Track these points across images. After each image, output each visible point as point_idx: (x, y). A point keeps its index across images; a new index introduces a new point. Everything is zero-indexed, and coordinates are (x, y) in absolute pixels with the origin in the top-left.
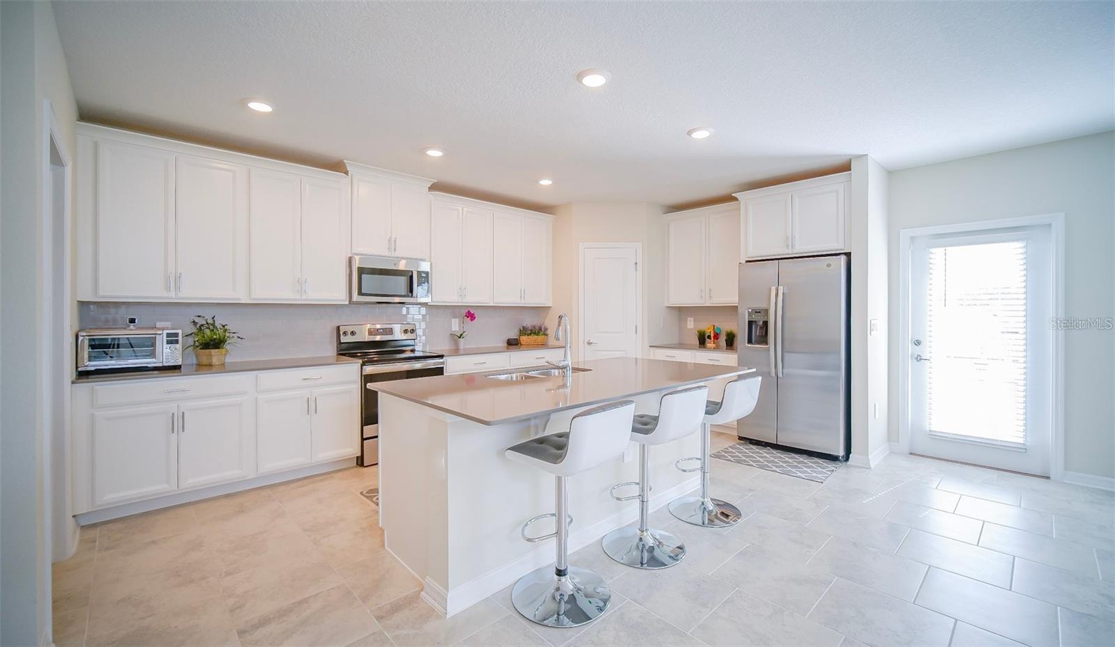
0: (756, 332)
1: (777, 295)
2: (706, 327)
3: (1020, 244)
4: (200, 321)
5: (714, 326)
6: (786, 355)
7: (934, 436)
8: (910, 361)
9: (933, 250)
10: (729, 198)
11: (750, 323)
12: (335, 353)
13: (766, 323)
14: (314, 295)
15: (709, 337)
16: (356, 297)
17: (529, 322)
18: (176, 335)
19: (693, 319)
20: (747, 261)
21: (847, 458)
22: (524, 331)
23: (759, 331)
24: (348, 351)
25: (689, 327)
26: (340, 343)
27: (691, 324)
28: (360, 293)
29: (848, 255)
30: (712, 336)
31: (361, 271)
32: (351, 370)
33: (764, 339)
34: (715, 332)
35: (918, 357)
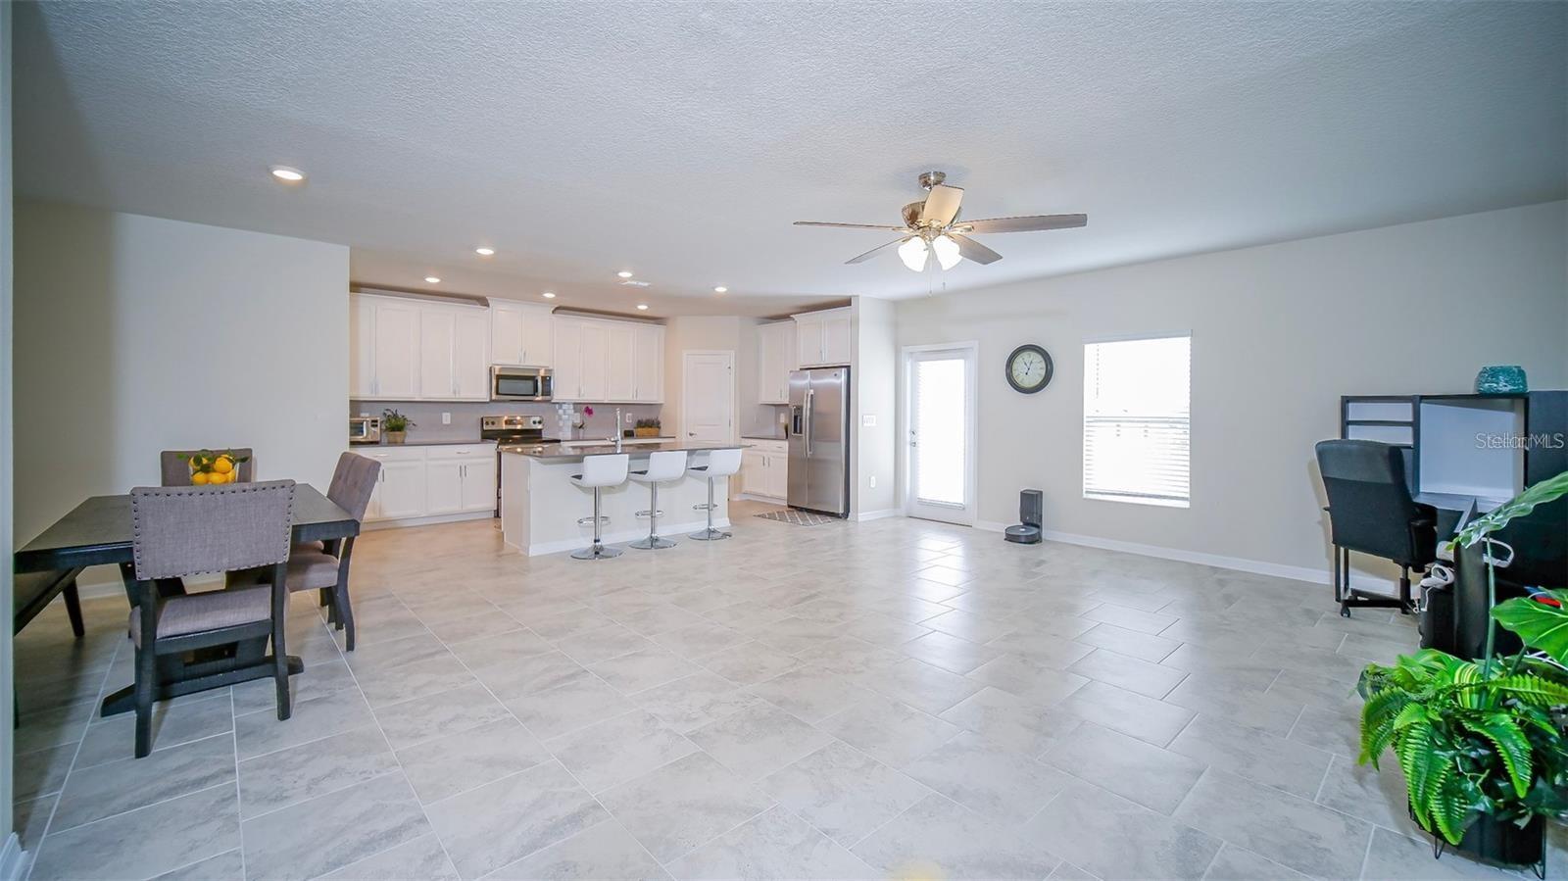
0: (799, 424)
1: (808, 396)
3: (962, 361)
4: (389, 413)
6: (814, 444)
7: (922, 502)
8: (908, 446)
9: (921, 363)
10: (786, 317)
11: (795, 418)
12: (480, 438)
13: (801, 417)
14: (466, 395)
16: (494, 397)
17: (644, 417)
18: (376, 421)
19: (783, 415)
21: (846, 515)
22: (641, 424)
24: (487, 436)
26: (483, 431)
27: (782, 419)
28: (497, 393)
29: (848, 367)
31: (499, 377)
32: (491, 447)
33: (801, 430)
35: (914, 444)
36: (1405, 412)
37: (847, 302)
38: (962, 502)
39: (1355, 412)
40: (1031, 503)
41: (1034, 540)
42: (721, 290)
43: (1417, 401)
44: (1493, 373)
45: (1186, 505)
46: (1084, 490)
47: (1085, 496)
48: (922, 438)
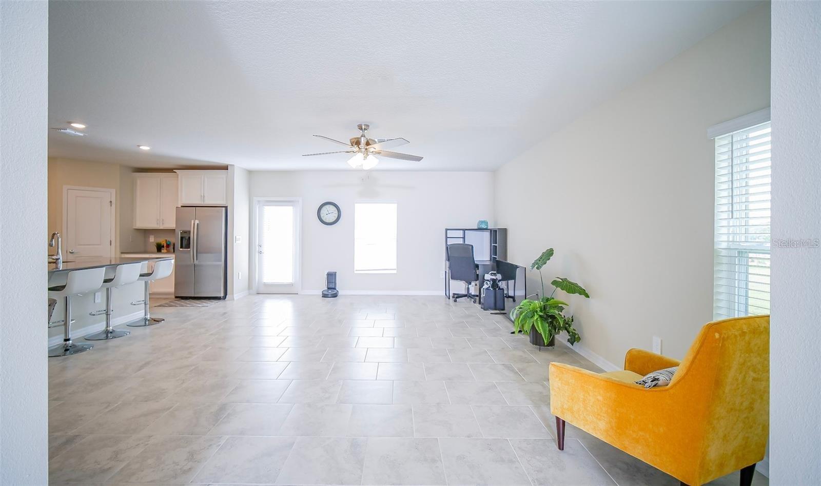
0: (185, 243)
1: (194, 224)
2: (162, 240)
5: (166, 240)
6: (199, 255)
7: (266, 285)
8: (257, 254)
9: (265, 207)
11: (182, 238)
13: (189, 238)
15: (163, 246)
19: (153, 236)
20: (182, 206)
21: (225, 297)
23: (186, 242)
25: (151, 241)
27: (152, 239)
29: (226, 207)
30: (165, 245)
33: (188, 246)
34: (167, 244)
35: (260, 252)
36: (460, 234)
37: (226, 168)
38: (292, 282)
39: (450, 234)
40: (331, 277)
41: (335, 296)
42: (145, 148)
43: (464, 230)
44: (482, 222)
45: (395, 272)
46: (355, 270)
47: (355, 272)
48: (265, 249)
